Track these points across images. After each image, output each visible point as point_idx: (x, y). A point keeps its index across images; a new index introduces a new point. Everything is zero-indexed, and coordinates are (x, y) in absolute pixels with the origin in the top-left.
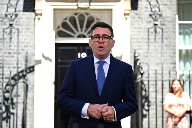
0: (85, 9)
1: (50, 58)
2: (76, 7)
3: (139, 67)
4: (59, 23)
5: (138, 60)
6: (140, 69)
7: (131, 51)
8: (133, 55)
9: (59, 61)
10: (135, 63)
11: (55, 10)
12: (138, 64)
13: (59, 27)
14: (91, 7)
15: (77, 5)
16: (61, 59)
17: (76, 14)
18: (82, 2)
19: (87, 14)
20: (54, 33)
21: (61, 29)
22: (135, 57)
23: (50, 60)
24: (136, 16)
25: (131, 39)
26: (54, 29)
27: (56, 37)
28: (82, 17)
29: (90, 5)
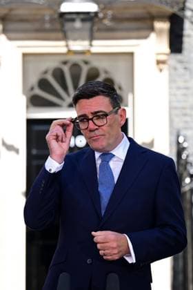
0: (82, 53)
1: (16, 146)
2: (64, 50)
3: (187, 162)
4: (34, 80)
5: (184, 149)
6: (189, 167)
7: (171, 133)
8: (174, 139)
9: (34, 152)
10: (179, 154)
11: (25, 55)
12: (184, 156)
13: (32, 89)
14: (94, 50)
15: (67, 46)
16: (37, 149)
17: (65, 63)
18: (75, 39)
19: (86, 63)
20: (23, 100)
21: (38, 92)
22: (178, 143)
23: (17, 151)
24: (179, 66)
25: (171, 108)
26: (24, 92)
27: (27, 107)
28: (75, 68)
29: (91, 45)
